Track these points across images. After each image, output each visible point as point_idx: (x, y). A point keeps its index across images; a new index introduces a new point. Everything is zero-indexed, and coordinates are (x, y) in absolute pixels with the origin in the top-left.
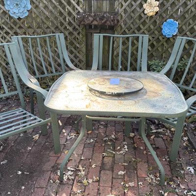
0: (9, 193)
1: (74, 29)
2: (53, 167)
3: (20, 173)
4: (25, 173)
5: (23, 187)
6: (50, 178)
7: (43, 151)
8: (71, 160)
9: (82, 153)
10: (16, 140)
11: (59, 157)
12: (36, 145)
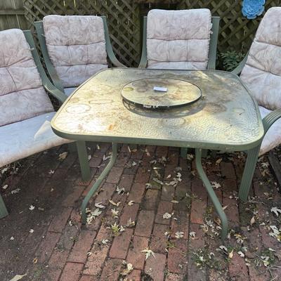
0: (12, 238)
1: (125, 9)
2: (76, 202)
3: (32, 208)
4: (39, 208)
5: (32, 231)
6: (69, 219)
7: (69, 176)
8: (102, 191)
9: (119, 182)
10: (37, 159)
11: (86, 187)
12: (61, 167)
